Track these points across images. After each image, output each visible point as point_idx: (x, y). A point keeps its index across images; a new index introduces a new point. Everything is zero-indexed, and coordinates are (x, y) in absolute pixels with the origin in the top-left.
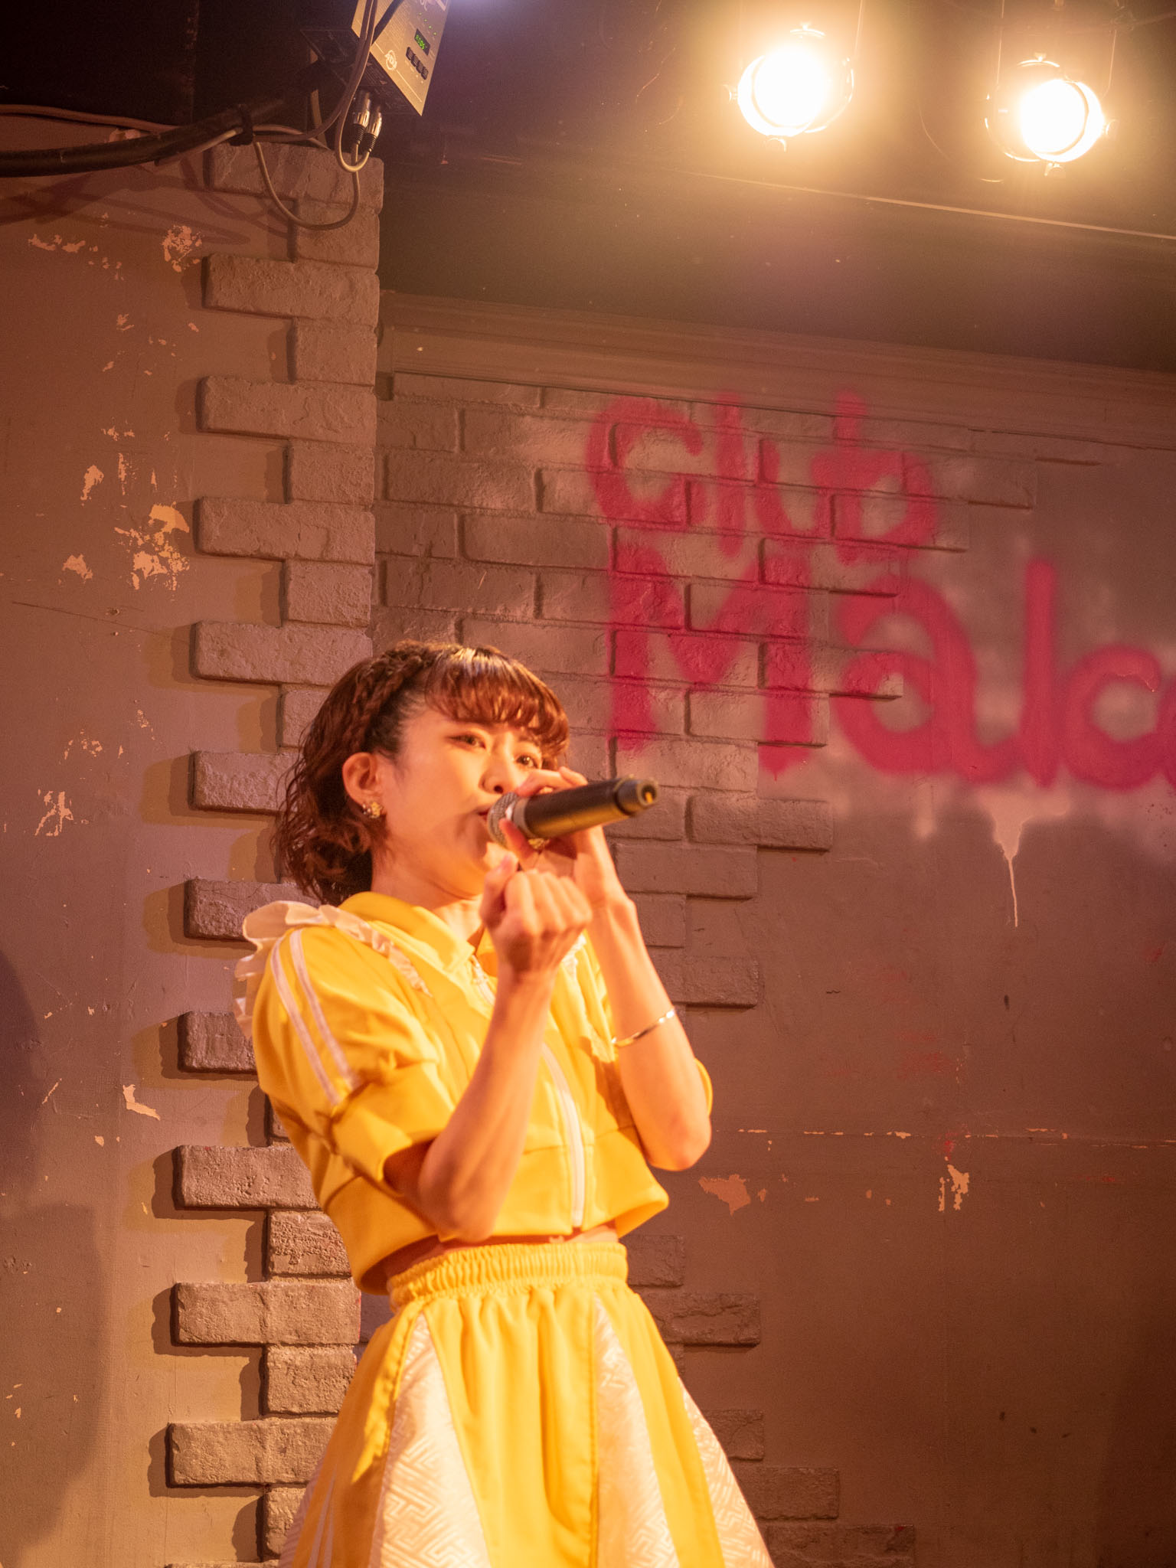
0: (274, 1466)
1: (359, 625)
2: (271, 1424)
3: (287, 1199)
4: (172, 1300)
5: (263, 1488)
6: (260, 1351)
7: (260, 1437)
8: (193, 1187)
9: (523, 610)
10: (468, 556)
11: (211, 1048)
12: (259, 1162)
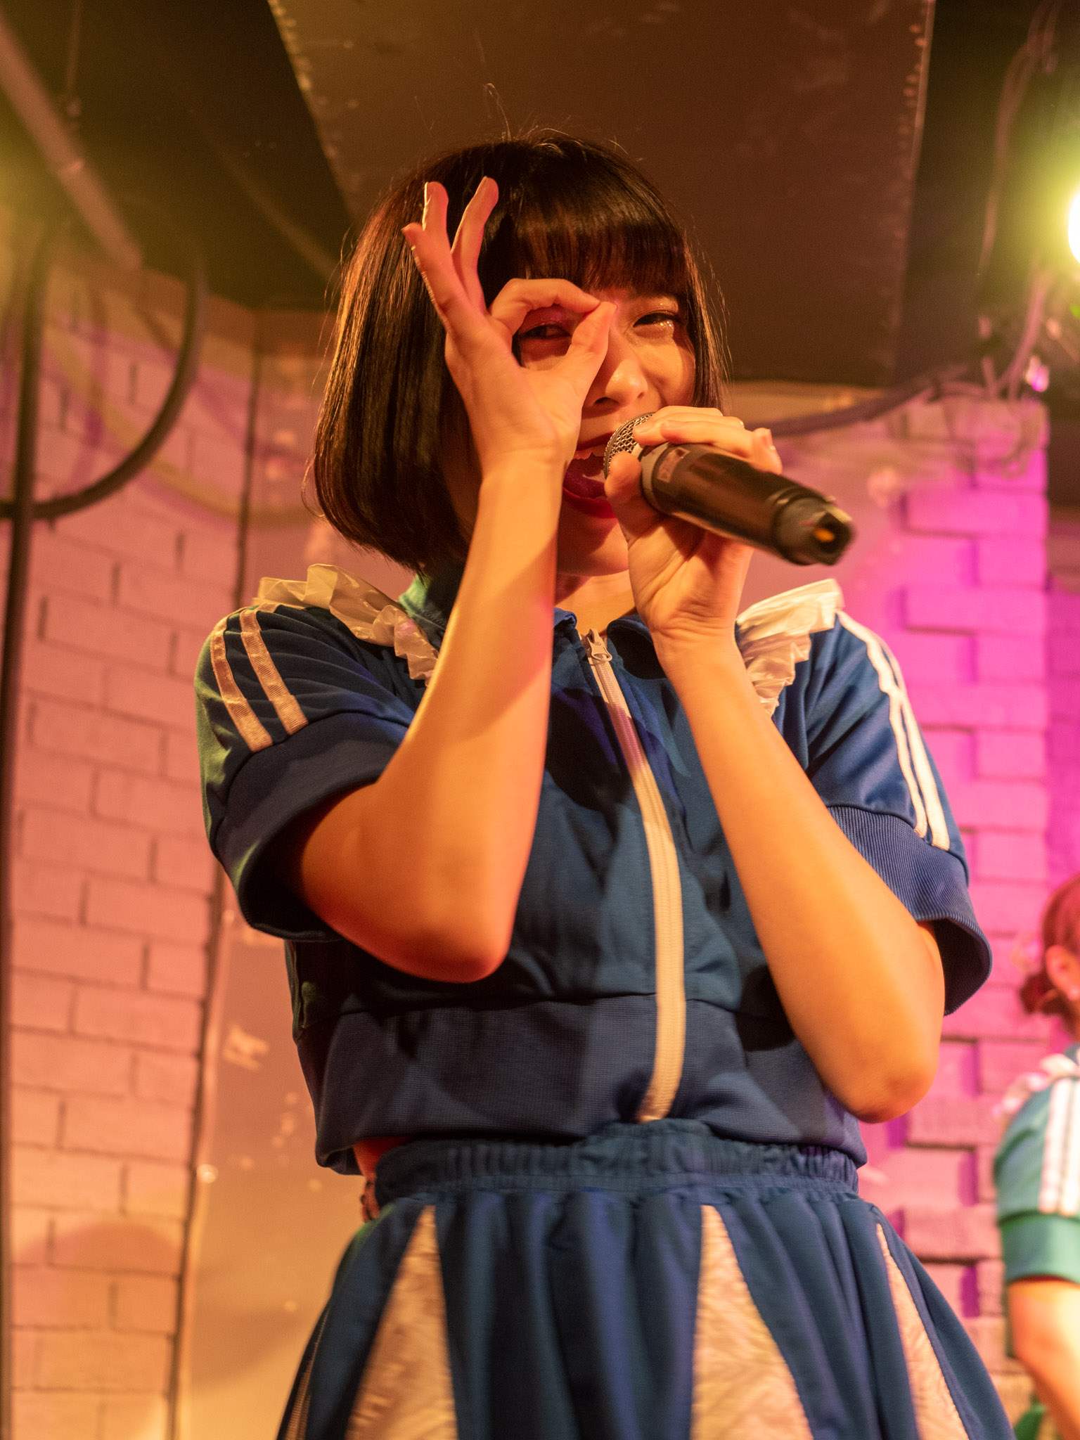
1: (1034, 781)
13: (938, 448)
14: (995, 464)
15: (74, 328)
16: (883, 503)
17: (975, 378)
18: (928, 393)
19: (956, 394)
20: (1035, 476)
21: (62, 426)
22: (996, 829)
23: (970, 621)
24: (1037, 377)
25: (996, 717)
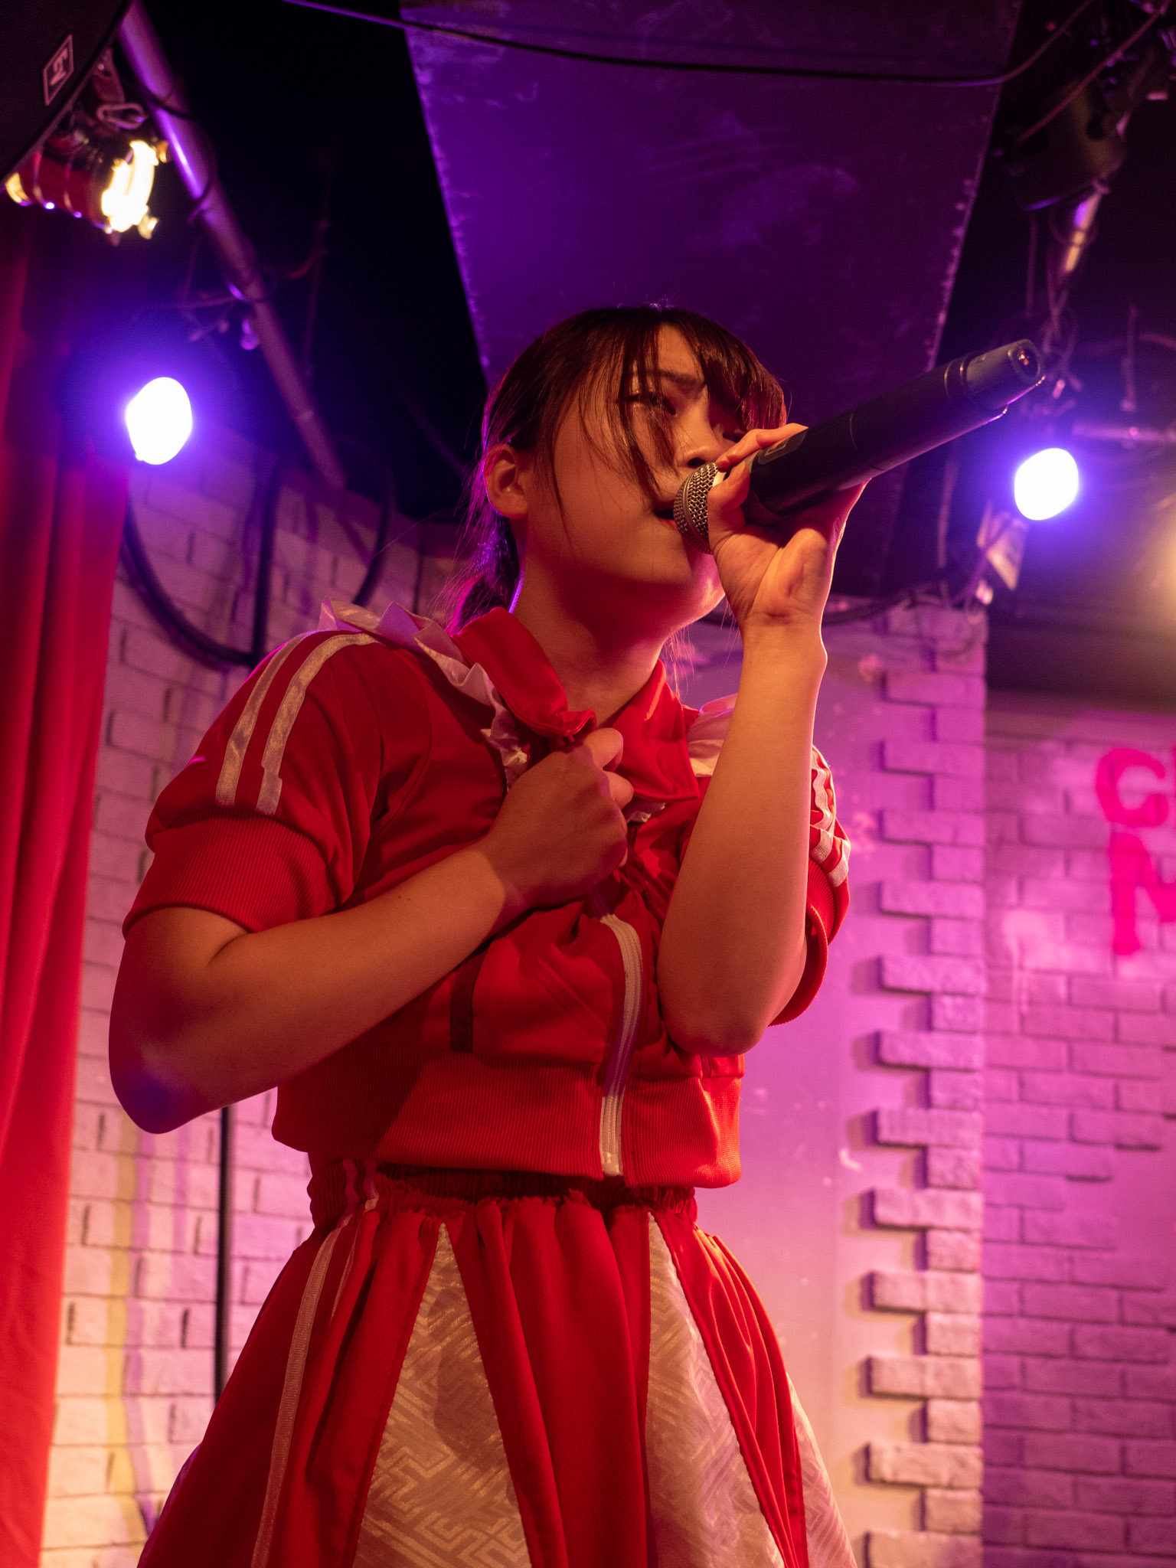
0: (931, 1385)
1: (975, 882)
2: (928, 1360)
3: (936, 1222)
4: (870, 1282)
5: (925, 1399)
6: (921, 1316)
7: (922, 1368)
8: (883, 1212)
9: (1058, 871)
10: (1024, 840)
11: (892, 1129)
12: (921, 1199)
13: (909, 642)
14: (951, 655)
15: (295, 530)
16: (869, 679)
17: (935, 592)
18: (906, 603)
19: (926, 604)
20: (977, 662)
21: (284, 600)
22: (945, 917)
23: (930, 766)
24: (985, 595)
25: (946, 835)
